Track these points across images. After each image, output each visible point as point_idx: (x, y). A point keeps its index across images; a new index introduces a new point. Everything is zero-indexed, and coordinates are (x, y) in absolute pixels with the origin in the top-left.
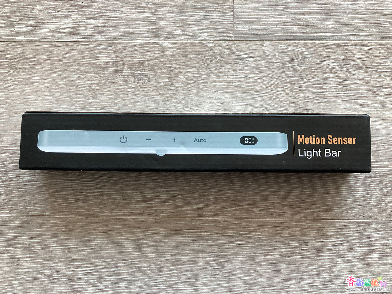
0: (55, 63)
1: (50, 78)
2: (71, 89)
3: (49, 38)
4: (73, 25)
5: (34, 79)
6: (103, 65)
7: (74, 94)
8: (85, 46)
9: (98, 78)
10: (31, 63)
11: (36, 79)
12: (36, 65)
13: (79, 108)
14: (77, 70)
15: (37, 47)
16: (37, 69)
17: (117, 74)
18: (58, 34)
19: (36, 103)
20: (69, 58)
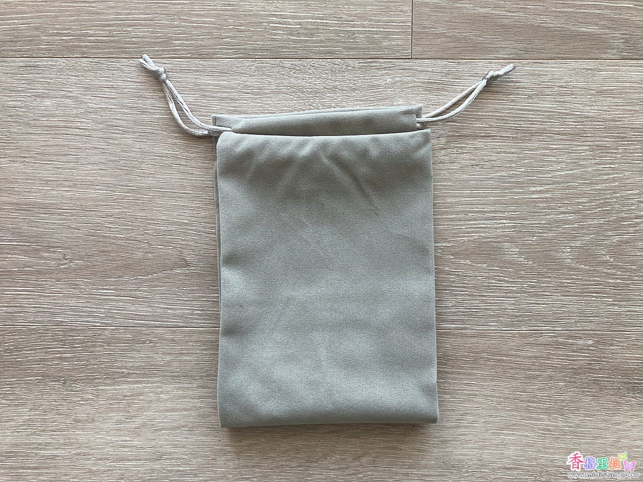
0: (503, 366)
1: (495, 389)
2: (529, 406)
3: (493, 326)
4: (530, 304)
5: (470, 390)
6: (580, 368)
7: (535, 415)
8: (549, 338)
9: (571, 390)
10: (464, 364)
11: (474, 391)
12: (473, 368)
13: (542, 437)
14: (537, 376)
15: (474, 340)
16: (475, 374)
17: (602, 384)
18: (506, 318)
19: (474, 426)
20: (524, 358)
